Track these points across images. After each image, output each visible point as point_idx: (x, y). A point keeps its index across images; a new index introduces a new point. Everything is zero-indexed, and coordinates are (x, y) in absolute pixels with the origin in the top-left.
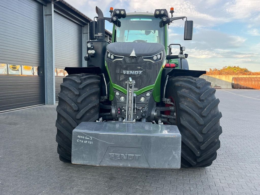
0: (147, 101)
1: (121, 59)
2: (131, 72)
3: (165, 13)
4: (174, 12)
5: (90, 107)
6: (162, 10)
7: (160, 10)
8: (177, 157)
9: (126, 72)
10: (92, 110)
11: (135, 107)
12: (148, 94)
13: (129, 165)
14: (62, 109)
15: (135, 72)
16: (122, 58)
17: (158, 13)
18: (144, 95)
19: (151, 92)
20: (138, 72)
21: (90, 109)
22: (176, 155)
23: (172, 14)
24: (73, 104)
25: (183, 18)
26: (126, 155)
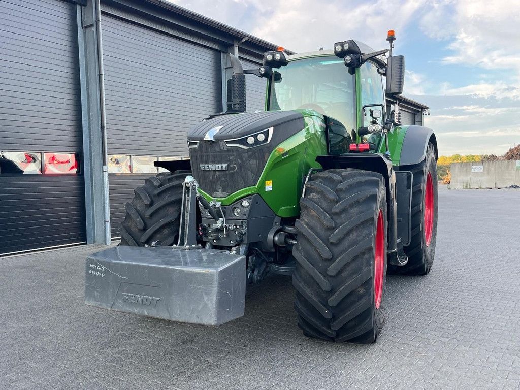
0: (244, 215)
1: (196, 146)
2: (211, 166)
3: (353, 48)
4: (394, 39)
5: (162, 224)
6: (345, 42)
7: (342, 44)
8: (210, 305)
9: (204, 166)
10: (165, 230)
11: (225, 224)
12: (245, 203)
13: (146, 313)
14: (124, 227)
15: (217, 165)
16: (196, 143)
17: (339, 48)
18: (239, 205)
19: (250, 198)
20: (220, 165)
21: (163, 227)
22: (208, 302)
23: (391, 43)
24: (138, 220)
25: (384, 53)
26: (142, 296)
